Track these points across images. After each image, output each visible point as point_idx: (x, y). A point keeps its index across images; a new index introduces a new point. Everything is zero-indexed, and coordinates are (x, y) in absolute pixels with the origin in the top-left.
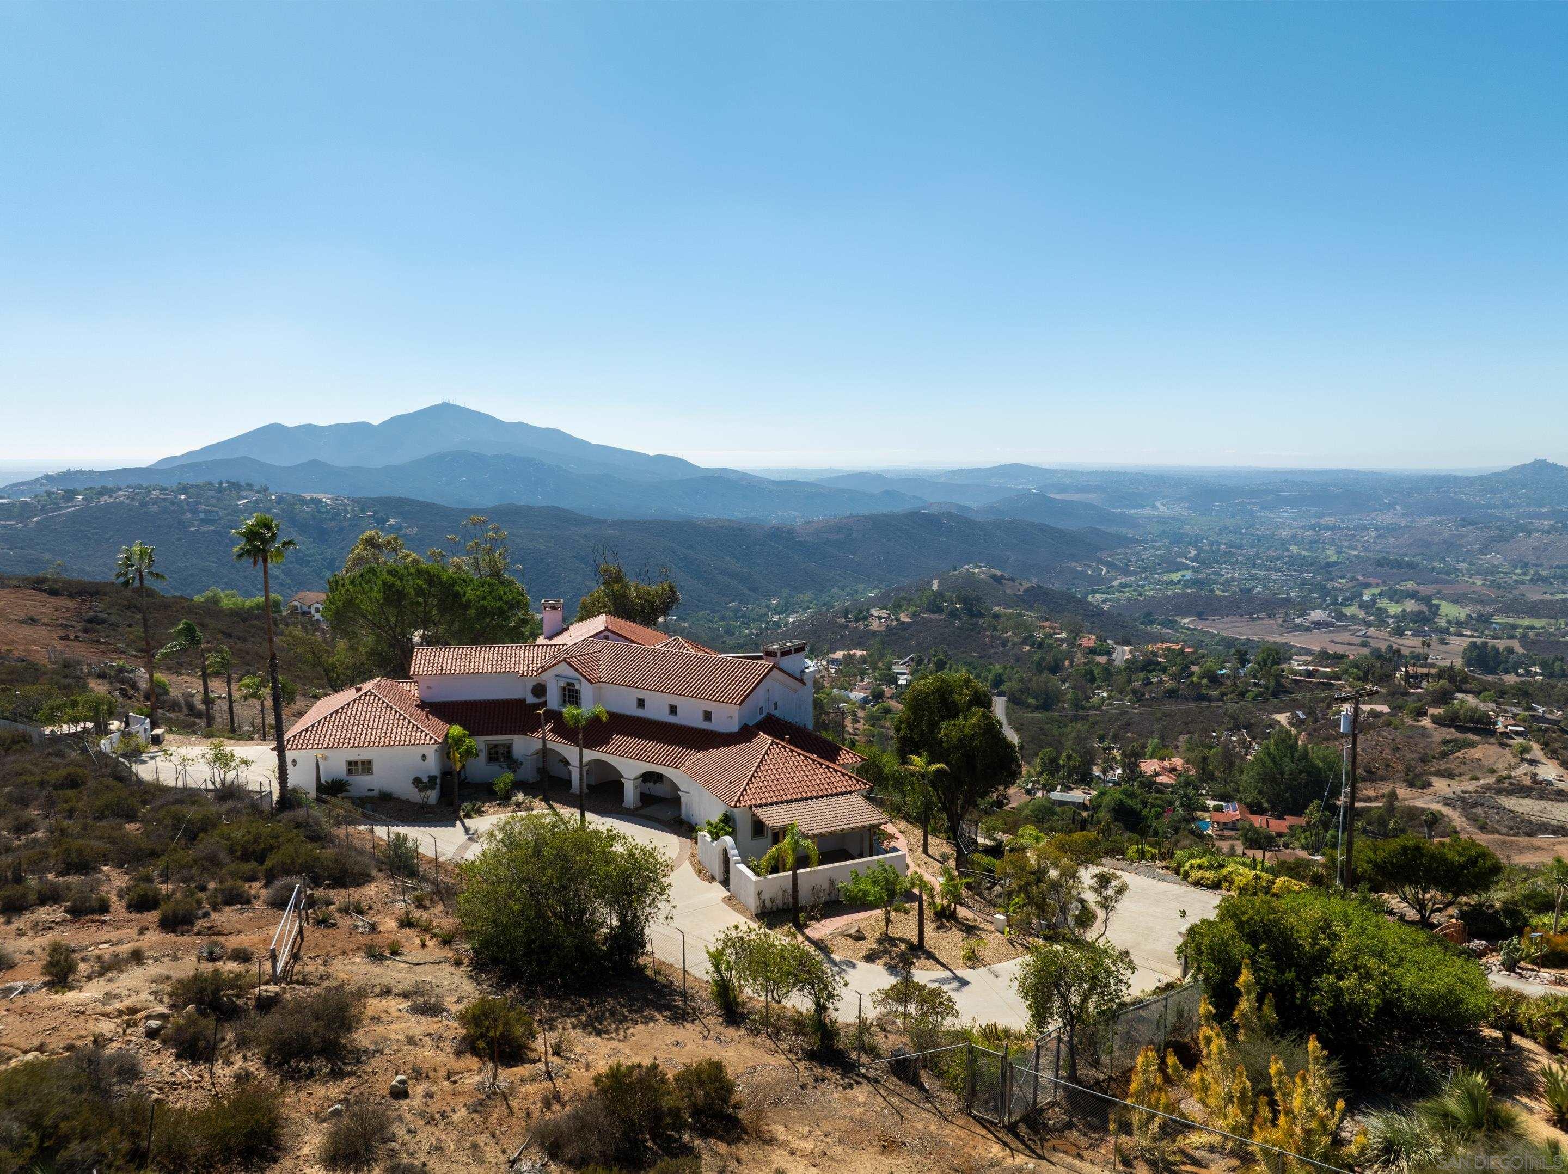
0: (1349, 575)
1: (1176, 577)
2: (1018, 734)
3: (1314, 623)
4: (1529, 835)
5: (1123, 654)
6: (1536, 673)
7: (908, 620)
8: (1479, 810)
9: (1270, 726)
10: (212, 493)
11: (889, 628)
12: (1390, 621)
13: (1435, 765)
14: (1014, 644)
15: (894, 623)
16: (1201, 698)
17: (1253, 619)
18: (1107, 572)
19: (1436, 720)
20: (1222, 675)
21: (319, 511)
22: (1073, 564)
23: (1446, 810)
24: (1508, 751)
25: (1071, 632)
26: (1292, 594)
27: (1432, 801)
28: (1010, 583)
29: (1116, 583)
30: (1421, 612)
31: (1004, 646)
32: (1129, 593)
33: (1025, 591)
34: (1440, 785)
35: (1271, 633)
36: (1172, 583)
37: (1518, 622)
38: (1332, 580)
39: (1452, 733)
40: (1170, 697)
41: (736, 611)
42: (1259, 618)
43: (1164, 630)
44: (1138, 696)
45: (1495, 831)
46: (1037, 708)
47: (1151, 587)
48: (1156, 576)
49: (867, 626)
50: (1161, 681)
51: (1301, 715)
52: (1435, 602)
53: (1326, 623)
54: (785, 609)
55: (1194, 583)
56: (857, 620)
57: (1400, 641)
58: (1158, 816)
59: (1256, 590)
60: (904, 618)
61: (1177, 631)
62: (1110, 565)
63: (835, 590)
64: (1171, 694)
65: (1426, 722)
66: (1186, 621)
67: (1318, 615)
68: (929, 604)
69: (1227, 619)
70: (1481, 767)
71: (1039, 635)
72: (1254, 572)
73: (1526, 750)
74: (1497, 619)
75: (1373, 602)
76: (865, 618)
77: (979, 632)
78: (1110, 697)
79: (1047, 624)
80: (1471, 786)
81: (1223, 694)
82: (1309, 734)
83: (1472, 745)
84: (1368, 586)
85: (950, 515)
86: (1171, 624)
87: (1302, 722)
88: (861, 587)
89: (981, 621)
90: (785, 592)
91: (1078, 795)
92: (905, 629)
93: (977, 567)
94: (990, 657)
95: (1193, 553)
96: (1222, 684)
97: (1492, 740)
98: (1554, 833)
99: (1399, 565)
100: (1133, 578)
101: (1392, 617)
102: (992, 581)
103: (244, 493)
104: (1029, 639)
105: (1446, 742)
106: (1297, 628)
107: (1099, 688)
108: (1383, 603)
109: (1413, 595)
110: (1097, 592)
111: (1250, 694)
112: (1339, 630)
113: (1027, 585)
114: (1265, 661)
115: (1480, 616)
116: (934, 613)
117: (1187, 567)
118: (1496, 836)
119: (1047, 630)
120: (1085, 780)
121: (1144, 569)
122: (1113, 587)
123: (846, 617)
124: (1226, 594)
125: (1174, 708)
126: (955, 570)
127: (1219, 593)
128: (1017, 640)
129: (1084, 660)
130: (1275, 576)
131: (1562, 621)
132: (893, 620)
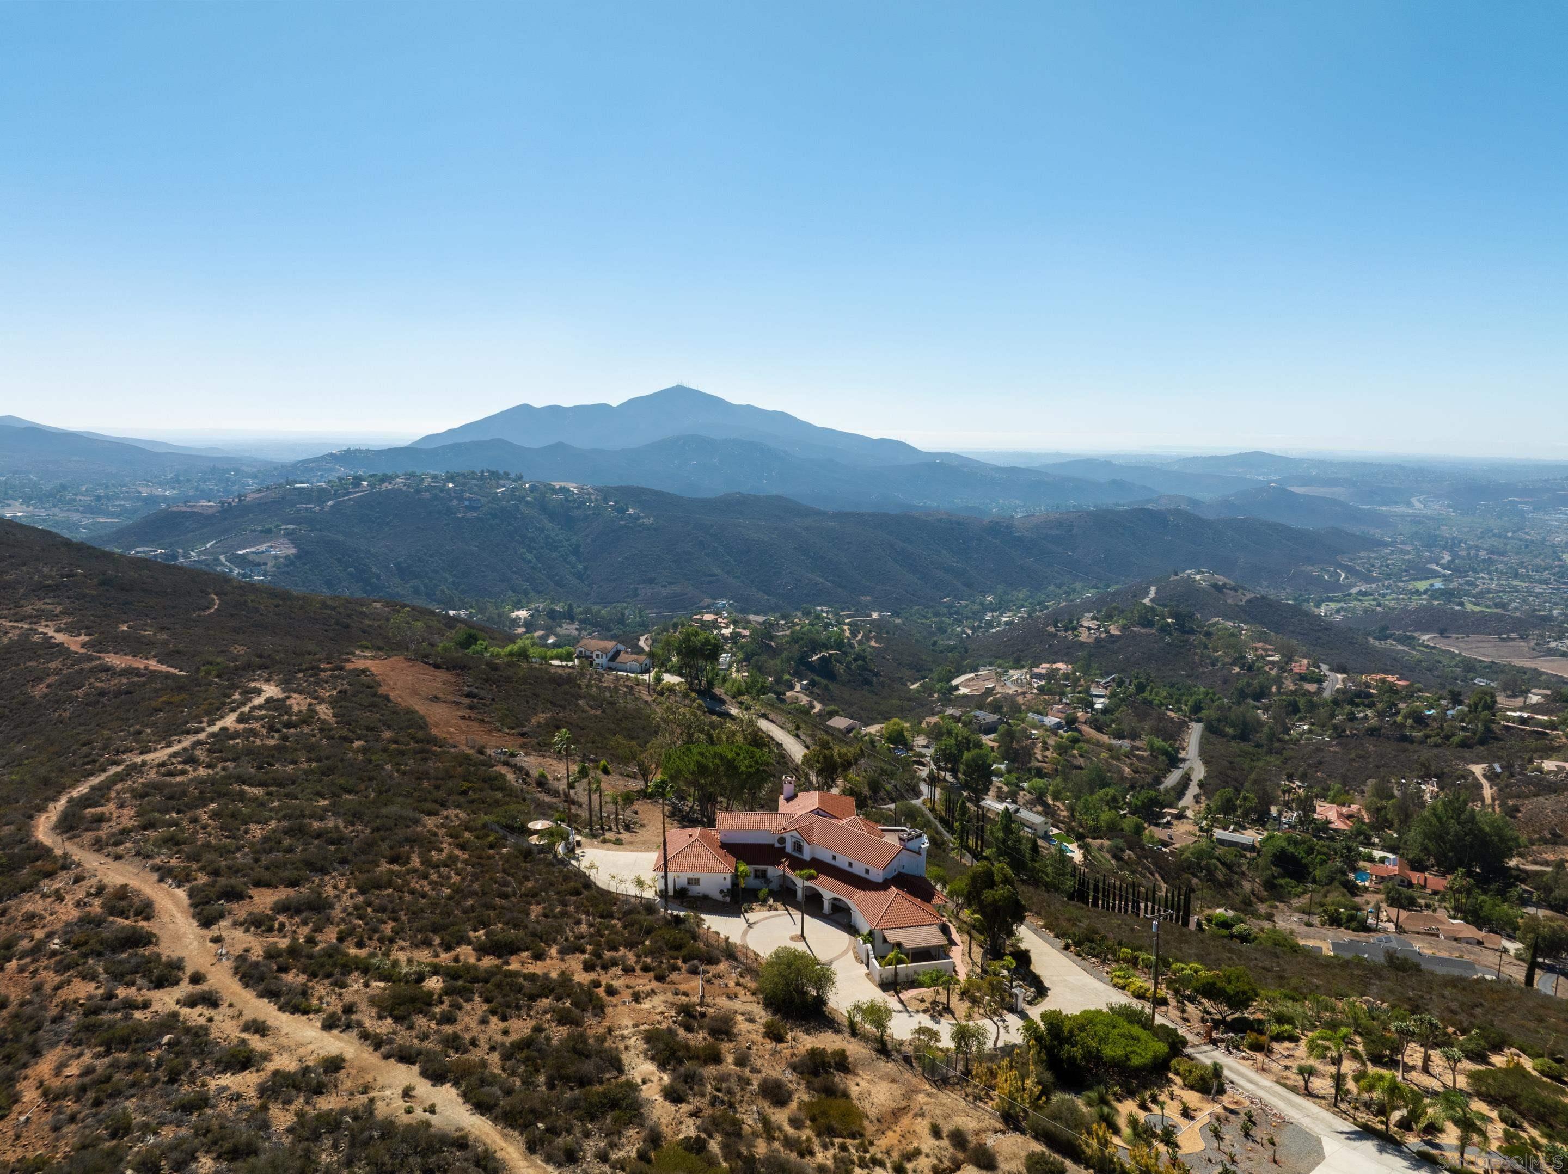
1: (1422, 585)
5: (1336, 681)
7: (1118, 633)
9: (1463, 777)
10: (474, 481)
11: (1098, 640)
14: (1224, 665)
15: (1103, 635)
17: (1502, 639)
18: (1346, 578)
20: (1429, 716)
21: (567, 500)
22: (1310, 568)
25: (1283, 656)
26: (1555, 612)
28: (1232, 593)
29: (1354, 591)
31: (1213, 665)
32: (1368, 603)
33: (1248, 601)
35: (1521, 656)
36: (1417, 592)
40: (1372, 735)
41: (950, 607)
42: (1509, 639)
43: (1400, 647)
44: (1339, 733)
46: (1234, 738)
47: (1394, 596)
48: (1400, 584)
49: (1074, 635)
50: (1366, 717)
51: (1498, 768)
54: (1001, 607)
55: (1442, 594)
56: (1066, 630)
58: (1323, 863)
59: (1513, 605)
60: (1114, 630)
61: (1414, 648)
62: (1350, 570)
63: (1052, 588)
64: (1373, 732)
66: (1426, 637)
68: (1140, 617)
69: (1472, 637)
71: (1250, 656)
72: (1515, 583)
76: (1074, 629)
77: (1189, 650)
78: (1310, 731)
79: (1260, 645)
81: (1427, 736)
82: (1500, 790)
85: (1177, 512)
86: (1408, 640)
87: (1497, 775)
88: (1078, 585)
89: (1192, 638)
90: (1000, 588)
91: (1250, 836)
92: (1113, 642)
93: (1199, 572)
94: (1197, 677)
95: (1447, 557)
96: (1427, 725)
100: (1374, 586)
102: (1213, 590)
103: (502, 482)
104: (1240, 660)
106: (1551, 653)
107: (1300, 720)
110: (1331, 600)
111: (1455, 739)
113: (1249, 596)
114: (1476, 705)
116: (1144, 626)
117: (1436, 575)
119: (1260, 652)
120: (1261, 820)
121: (1388, 576)
122: (1350, 595)
123: (1056, 626)
124: (1478, 609)
125: (1371, 748)
126: (1176, 574)
127: (1469, 607)
128: (1227, 660)
129: (1292, 688)
130: (1538, 588)
132: (1102, 632)
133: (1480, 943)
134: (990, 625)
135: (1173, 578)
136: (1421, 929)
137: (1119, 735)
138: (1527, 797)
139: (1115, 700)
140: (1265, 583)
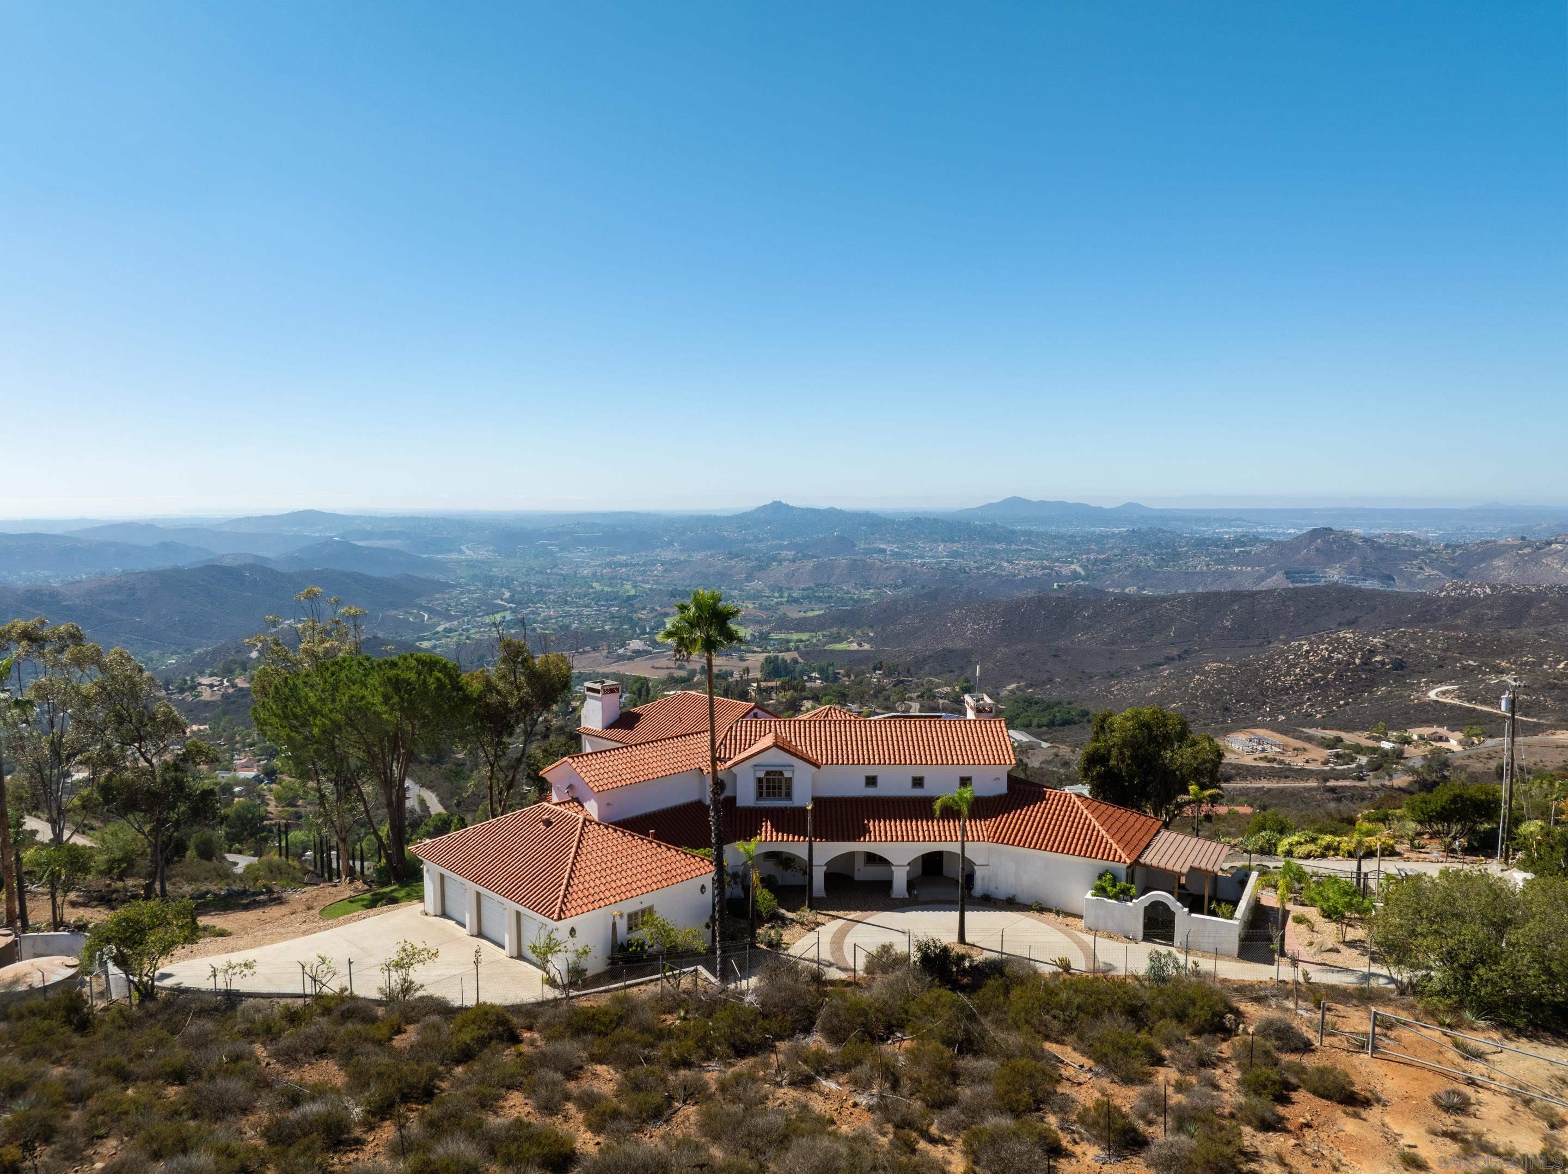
0: (649, 607)
1: (496, 618)
2: (433, 792)
3: (634, 652)
6: (816, 678)
7: (247, 686)
11: (225, 697)
15: (231, 690)
17: (581, 653)
18: (430, 618)
22: (394, 612)
26: (606, 628)
29: (440, 629)
32: (455, 637)
35: (599, 665)
36: (494, 624)
37: (789, 637)
38: (636, 612)
42: (585, 652)
47: (476, 630)
48: (478, 619)
49: (196, 696)
53: (644, 651)
56: (182, 691)
59: (574, 626)
60: (241, 683)
62: (431, 611)
67: (636, 644)
72: (567, 608)
74: (774, 636)
76: (193, 688)
84: (666, 615)
85: (250, 567)
92: (244, 696)
93: (300, 621)
100: (456, 623)
106: (621, 658)
110: (424, 639)
112: (657, 656)
115: (761, 634)
117: (505, 609)
121: (466, 613)
122: (437, 633)
123: (167, 689)
130: (586, 611)
131: (820, 633)
132: (227, 687)
135: (273, 630)
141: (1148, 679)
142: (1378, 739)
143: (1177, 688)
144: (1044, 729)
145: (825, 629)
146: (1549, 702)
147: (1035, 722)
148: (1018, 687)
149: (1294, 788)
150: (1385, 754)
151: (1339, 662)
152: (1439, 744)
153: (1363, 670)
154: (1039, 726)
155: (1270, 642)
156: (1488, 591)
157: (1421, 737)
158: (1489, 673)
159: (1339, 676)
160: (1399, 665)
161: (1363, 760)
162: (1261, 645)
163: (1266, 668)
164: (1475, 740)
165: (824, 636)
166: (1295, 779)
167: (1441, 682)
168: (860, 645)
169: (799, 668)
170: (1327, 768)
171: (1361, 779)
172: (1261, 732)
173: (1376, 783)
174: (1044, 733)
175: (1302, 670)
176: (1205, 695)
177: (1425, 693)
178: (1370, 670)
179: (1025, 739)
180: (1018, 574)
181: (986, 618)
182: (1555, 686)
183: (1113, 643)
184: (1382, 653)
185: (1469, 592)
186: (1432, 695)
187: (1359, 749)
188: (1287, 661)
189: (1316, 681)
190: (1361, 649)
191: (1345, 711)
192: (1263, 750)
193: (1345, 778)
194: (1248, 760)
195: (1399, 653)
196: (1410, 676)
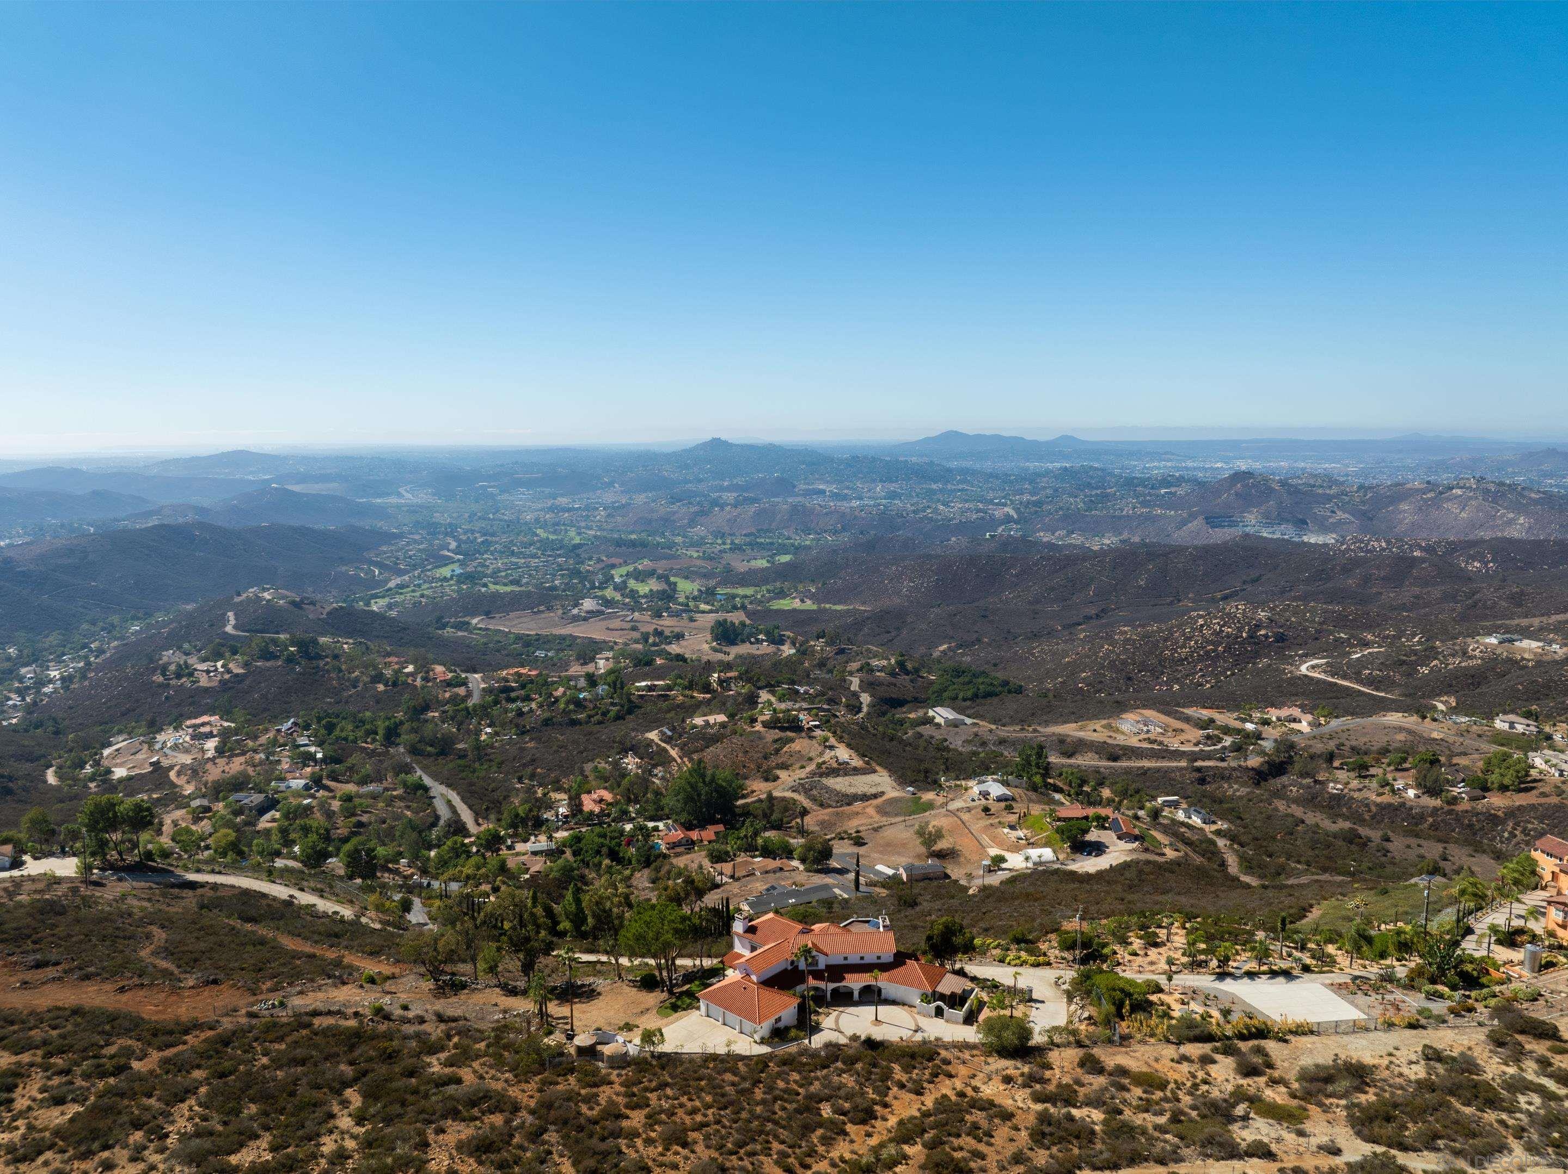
0: (595, 556)
1: (446, 572)
2: (453, 790)
3: (588, 612)
4: (849, 804)
5: (477, 681)
7: (241, 671)
8: (814, 792)
11: (223, 682)
12: (643, 601)
13: (774, 761)
14: (366, 684)
15: (227, 676)
16: (574, 723)
17: (535, 613)
18: (380, 573)
19: (765, 725)
20: (585, 699)
22: (344, 568)
23: (795, 796)
24: (814, 741)
26: (557, 582)
27: (784, 790)
28: (311, 607)
30: (664, 591)
31: (355, 687)
32: (407, 597)
33: (328, 614)
34: (783, 774)
35: (556, 626)
36: (445, 579)
37: (734, 591)
38: (582, 563)
39: (776, 734)
40: (547, 725)
42: (540, 612)
43: (460, 634)
45: (830, 806)
47: (428, 585)
48: (428, 573)
49: (195, 682)
51: (667, 732)
52: (672, 579)
53: (598, 611)
54: (36, 659)
55: (467, 578)
56: (179, 676)
57: (661, 623)
59: (524, 581)
60: (234, 668)
61: (471, 633)
62: (380, 565)
63: (85, 626)
64: (547, 722)
65: (758, 727)
66: (474, 621)
67: (588, 604)
68: (261, 650)
69: (512, 615)
70: (802, 756)
71: (388, 673)
72: (514, 560)
73: (826, 740)
74: (719, 591)
75: (624, 582)
76: (190, 673)
77: (323, 676)
78: (497, 734)
79: (390, 658)
80: (802, 774)
81: (590, 716)
82: (682, 749)
83: (792, 740)
84: (613, 566)
86: (464, 626)
87: (670, 738)
88: (115, 619)
89: (321, 663)
92: (240, 682)
93: (264, 590)
94: (347, 702)
95: (453, 545)
96: (585, 707)
97: (803, 734)
98: (861, 800)
99: (633, 544)
100: (406, 578)
101: (643, 597)
102: (292, 608)
104: (379, 678)
105: (776, 741)
106: (576, 619)
108: (632, 583)
109: (651, 573)
110: (376, 596)
112: (610, 617)
113: (328, 609)
115: (708, 589)
116: (268, 660)
117: (453, 561)
118: (830, 810)
119: (396, 667)
121: (414, 567)
122: (390, 589)
124: (498, 587)
125: (561, 738)
126: (239, 595)
127: (493, 587)
128: (366, 679)
129: (447, 695)
130: (534, 562)
131: (764, 588)
132: (222, 673)
133: (781, 869)
134: (41, 682)
135: (237, 599)
136: (744, 873)
137: (363, 782)
138: (702, 750)
139: (326, 746)
140: (310, 589)
141: (1066, 642)
142: (1244, 721)
143: (1088, 657)
144: (968, 703)
145: (767, 583)
146: (1398, 677)
147: (961, 696)
148: (949, 648)
149: (1168, 768)
150: (1247, 735)
151: (1228, 636)
152: (1294, 725)
153: (1249, 643)
154: (964, 700)
155: (1179, 601)
156: (1384, 544)
157: (1279, 719)
158: (1355, 646)
159: (1228, 649)
160: (1280, 638)
161: (1228, 741)
162: (1172, 603)
163: (1166, 640)
164: (1322, 720)
165: (768, 591)
166: (1170, 759)
167: (1314, 655)
168: (802, 601)
169: (747, 630)
170: (1197, 749)
171: (1223, 760)
172: (1149, 713)
173: (1234, 764)
174: (968, 708)
175: (1196, 643)
176: (1112, 665)
177: (1298, 667)
178: (1255, 643)
179: (951, 717)
180: (953, 519)
181: (921, 576)
182: (1404, 662)
183: (1037, 601)
184: (1265, 628)
185: (1367, 545)
186: (1304, 669)
187: (1227, 730)
188: (1184, 634)
189: (1207, 653)
190: (1248, 624)
191: (1230, 683)
192: (1148, 731)
193: (1210, 759)
194: (1134, 742)
195: (1281, 627)
196: (1289, 648)
